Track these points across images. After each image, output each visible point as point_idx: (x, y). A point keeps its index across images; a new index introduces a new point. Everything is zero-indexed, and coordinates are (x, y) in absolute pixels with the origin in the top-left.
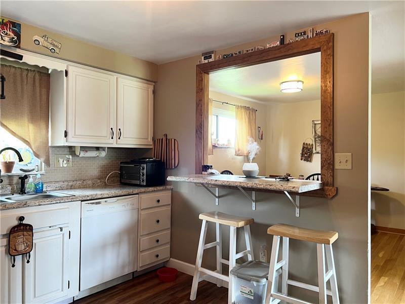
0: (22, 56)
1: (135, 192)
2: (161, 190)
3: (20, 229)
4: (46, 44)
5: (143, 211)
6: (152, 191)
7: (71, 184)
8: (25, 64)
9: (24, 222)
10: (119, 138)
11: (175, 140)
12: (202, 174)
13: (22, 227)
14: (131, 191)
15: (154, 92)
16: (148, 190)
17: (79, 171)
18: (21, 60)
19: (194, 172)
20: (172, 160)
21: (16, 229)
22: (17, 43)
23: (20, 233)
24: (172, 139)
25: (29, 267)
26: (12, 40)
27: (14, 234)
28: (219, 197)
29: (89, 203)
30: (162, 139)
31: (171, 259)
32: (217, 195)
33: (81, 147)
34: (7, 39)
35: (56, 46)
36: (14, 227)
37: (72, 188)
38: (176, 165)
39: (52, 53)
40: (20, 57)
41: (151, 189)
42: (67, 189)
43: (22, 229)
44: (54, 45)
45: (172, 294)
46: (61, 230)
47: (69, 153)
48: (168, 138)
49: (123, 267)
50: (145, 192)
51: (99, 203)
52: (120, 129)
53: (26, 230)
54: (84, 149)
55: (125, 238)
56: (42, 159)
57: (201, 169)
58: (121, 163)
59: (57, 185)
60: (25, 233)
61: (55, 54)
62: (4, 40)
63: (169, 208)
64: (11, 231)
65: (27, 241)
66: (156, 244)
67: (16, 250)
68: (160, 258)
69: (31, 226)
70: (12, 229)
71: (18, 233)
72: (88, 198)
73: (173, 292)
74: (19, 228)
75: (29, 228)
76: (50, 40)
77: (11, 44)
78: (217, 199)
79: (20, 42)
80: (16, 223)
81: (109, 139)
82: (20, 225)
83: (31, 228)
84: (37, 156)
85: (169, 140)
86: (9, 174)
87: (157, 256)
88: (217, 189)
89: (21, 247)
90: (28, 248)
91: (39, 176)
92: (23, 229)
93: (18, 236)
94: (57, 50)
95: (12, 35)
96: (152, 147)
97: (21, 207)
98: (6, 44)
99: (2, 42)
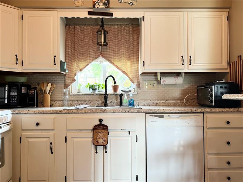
0: (113, 13)
1: (198, 111)
2: (231, 112)
3: (100, 128)
5: (209, 130)
6: (220, 112)
8: (116, 19)
9: (103, 123)
10: (190, 64)
13: (101, 126)
14: (195, 109)
15: (229, 18)
16: (215, 111)
17: (162, 93)
18: (112, 16)
21: (97, 127)
22: (107, 5)
23: (100, 130)
25: (107, 155)
26: (104, 4)
27: (96, 130)
29: (152, 116)
30: (237, 62)
33: (161, 73)
34: (101, 4)
36: (96, 126)
37: (156, 105)
39: (131, 5)
40: (111, 14)
41: (217, 110)
42: (153, 106)
46: (129, 133)
47: (154, 80)
50: (210, 112)
51: (162, 117)
52: (190, 57)
54: (163, 74)
56: (136, 84)
58: (198, 86)
60: (103, 131)
61: (133, 6)
62: (99, 5)
64: (94, 128)
65: (104, 137)
66: (227, 166)
67: (97, 142)
69: (107, 126)
70: (95, 126)
71: (99, 130)
72: (151, 112)
74: (99, 126)
75: (105, 128)
77: (104, 6)
79: (109, 4)
80: (98, 123)
81: (180, 65)
82: (101, 124)
83: (107, 127)
84: (133, 82)
86: (115, 93)
87: (229, 178)
89: (101, 141)
90: (105, 142)
91: (131, 95)
92: (102, 128)
93: (99, 132)
94: (134, 3)
95: (104, 0)
96: (228, 71)
97: (102, 113)
98: (101, 7)
99: (99, 6)
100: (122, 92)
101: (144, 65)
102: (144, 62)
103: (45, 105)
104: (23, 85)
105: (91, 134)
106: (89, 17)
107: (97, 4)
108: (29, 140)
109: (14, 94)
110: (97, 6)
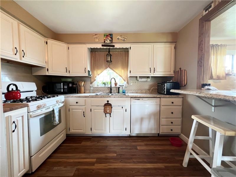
1: (158, 97)
2: (174, 97)
4: (121, 38)
5: (163, 106)
6: (169, 97)
7: (136, 91)
8: (116, 48)
9: (109, 102)
10: (154, 72)
11: (185, 70)
12: (201, 89)
14: (156, 96)
15: (175, 48)
16: (166, 97)
17: (140, 87)
18: (114, 47)
19: (196, 88)
20: (183, 81)
22: (111, 41)
23: (108, 106)
24: (183, 70)
25: (111, 118)
26: (110, 41)
28: (215, 106)
29: (134, 99)
30: (178, 71)
31: (182, 134)
32: (213, 104)
34: (108, 40)
35: (125, 38)
36: (106, 104)
38: (185, 84)
39: (124, 42)
40: (114, 46)
43: (108, 105)
44: (124, 38)
45: (173, 155)
46: (122, 108)
47: (136, 80)
48: (181, 70)
49: (151, 129)
50: (164, 97)
51: (139, 99)
52: (154, 68)
53: (109, 105)
54: (140, 77)
55: (153, 117)
57: (201, 86)
58: (158, 84)
59: (131, 91)
60: (109, 106)
63: (181, 107)
64: (104, 105)
65: (110, 110)
66: (171, 124)
67: (106, 111)
68: (173, 131)
72: (134, 97)
73: (174, 154)
75: (110, 105)
76: (123, 37)
78: (213, 108)
80: (107, 102)
81: (149, 73)
82: (108, 103)
84: (125, 81)
85: (182, 71)
86: (116, 87)
87: (172, 130)
88: (213, 101)
89: (108, 111)
90: (110, 112)
91: (124, 88)
93: (107, 107)
94: (125, 40)
95: (110, 39)
96: (174, 76)
98: (108, 42)
99: (107, 42)
100: (119, 86)
101: (130, 73)
102: (130, 71)
103: (81, 92)
104: (70, 82)
105: (103, 108)
106: (102, 47)
107: (106, 41)
108: (73, 110)
109: (66, 87)
110: (106, 42)
